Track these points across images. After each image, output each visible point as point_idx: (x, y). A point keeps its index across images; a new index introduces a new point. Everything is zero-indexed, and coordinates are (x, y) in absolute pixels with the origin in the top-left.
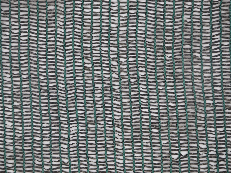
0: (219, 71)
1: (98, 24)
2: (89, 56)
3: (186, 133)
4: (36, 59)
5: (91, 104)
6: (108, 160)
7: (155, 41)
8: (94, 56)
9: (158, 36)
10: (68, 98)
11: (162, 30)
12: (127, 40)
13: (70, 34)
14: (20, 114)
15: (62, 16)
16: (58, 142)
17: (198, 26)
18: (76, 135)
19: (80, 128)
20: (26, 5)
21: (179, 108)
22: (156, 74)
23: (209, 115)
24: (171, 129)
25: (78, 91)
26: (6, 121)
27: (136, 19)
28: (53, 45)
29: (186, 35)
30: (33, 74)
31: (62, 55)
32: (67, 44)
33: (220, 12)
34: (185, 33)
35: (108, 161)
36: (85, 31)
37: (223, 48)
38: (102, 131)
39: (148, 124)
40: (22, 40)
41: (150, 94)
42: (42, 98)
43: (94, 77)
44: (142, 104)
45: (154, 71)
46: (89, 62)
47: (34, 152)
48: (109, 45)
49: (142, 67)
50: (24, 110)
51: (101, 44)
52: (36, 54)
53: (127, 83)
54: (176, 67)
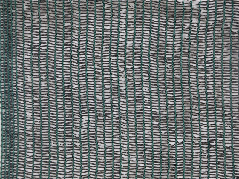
0: (212, 77)
1: (109, 38)
2: (100, 63)
3: (182, 125)
4: (53, 64)
5: (101, 100)
6: (114, 144)
7: (158, 53)
8: (104, 63)
9: (160, 49)
10: (80, 95)
11: (164, 45)
12: (133, 52)
13: (84, 46)
14: (39, 107)
15: (77, 31)
16: (71, 129)
17: (195, 42)
18: (87, 125)
19: (91, 119)
20: (46, 21)
21: (177, 106)
22: (158, 79)
23: (202, 112)
24: (169, 122)
25: (89, 90)
26: (26, 112)
27: (141, 35)
28: (68, 53)
29: (184, 49)
30: (50, 76)
31: (76, 61)
32: (81, 53)
33: (214, 32)
34: (183, 48)
35: (114, 146)
36: (96, 44)
37: (215, 60)
38: (110, 122)
39: (150, 118)
40: (41, 49)
41: (152, 94)
42: (58, 95)
43: (103, 79)
44: (145, 102)
45: (156, 76)
46: (100, 68)
47: (50, 136)
48: (118, 55)
49: (145, 73)
50: (42, 104)
51: (110, 54)
52: (53, 61)
53: (133, 85)
54: (175, 74)
